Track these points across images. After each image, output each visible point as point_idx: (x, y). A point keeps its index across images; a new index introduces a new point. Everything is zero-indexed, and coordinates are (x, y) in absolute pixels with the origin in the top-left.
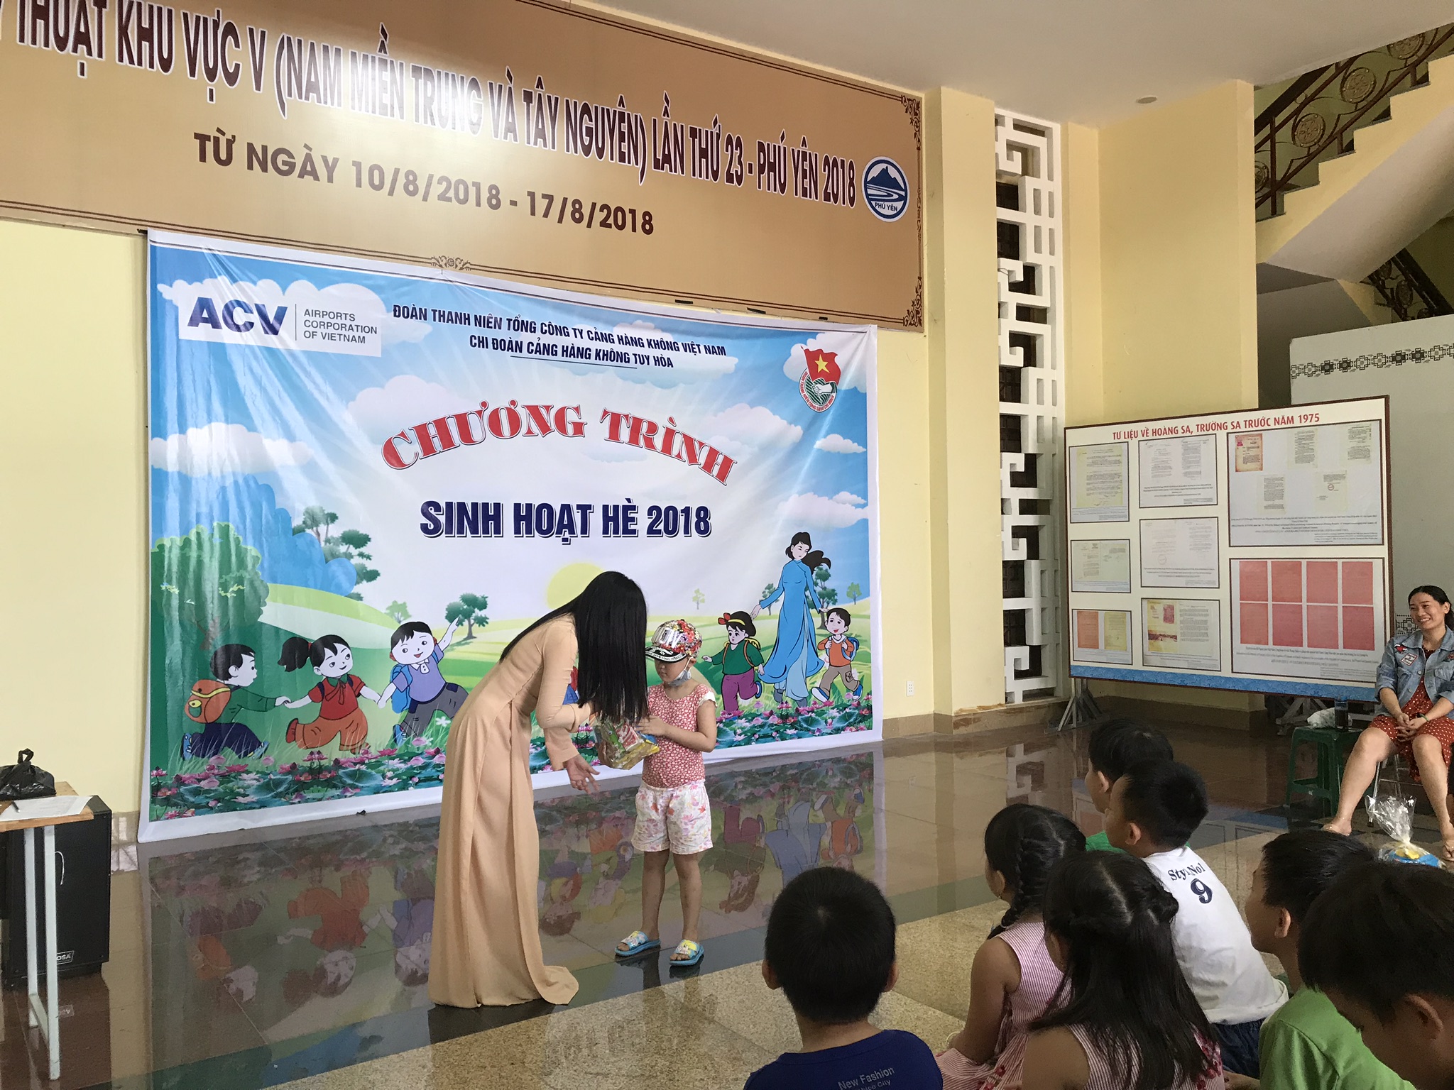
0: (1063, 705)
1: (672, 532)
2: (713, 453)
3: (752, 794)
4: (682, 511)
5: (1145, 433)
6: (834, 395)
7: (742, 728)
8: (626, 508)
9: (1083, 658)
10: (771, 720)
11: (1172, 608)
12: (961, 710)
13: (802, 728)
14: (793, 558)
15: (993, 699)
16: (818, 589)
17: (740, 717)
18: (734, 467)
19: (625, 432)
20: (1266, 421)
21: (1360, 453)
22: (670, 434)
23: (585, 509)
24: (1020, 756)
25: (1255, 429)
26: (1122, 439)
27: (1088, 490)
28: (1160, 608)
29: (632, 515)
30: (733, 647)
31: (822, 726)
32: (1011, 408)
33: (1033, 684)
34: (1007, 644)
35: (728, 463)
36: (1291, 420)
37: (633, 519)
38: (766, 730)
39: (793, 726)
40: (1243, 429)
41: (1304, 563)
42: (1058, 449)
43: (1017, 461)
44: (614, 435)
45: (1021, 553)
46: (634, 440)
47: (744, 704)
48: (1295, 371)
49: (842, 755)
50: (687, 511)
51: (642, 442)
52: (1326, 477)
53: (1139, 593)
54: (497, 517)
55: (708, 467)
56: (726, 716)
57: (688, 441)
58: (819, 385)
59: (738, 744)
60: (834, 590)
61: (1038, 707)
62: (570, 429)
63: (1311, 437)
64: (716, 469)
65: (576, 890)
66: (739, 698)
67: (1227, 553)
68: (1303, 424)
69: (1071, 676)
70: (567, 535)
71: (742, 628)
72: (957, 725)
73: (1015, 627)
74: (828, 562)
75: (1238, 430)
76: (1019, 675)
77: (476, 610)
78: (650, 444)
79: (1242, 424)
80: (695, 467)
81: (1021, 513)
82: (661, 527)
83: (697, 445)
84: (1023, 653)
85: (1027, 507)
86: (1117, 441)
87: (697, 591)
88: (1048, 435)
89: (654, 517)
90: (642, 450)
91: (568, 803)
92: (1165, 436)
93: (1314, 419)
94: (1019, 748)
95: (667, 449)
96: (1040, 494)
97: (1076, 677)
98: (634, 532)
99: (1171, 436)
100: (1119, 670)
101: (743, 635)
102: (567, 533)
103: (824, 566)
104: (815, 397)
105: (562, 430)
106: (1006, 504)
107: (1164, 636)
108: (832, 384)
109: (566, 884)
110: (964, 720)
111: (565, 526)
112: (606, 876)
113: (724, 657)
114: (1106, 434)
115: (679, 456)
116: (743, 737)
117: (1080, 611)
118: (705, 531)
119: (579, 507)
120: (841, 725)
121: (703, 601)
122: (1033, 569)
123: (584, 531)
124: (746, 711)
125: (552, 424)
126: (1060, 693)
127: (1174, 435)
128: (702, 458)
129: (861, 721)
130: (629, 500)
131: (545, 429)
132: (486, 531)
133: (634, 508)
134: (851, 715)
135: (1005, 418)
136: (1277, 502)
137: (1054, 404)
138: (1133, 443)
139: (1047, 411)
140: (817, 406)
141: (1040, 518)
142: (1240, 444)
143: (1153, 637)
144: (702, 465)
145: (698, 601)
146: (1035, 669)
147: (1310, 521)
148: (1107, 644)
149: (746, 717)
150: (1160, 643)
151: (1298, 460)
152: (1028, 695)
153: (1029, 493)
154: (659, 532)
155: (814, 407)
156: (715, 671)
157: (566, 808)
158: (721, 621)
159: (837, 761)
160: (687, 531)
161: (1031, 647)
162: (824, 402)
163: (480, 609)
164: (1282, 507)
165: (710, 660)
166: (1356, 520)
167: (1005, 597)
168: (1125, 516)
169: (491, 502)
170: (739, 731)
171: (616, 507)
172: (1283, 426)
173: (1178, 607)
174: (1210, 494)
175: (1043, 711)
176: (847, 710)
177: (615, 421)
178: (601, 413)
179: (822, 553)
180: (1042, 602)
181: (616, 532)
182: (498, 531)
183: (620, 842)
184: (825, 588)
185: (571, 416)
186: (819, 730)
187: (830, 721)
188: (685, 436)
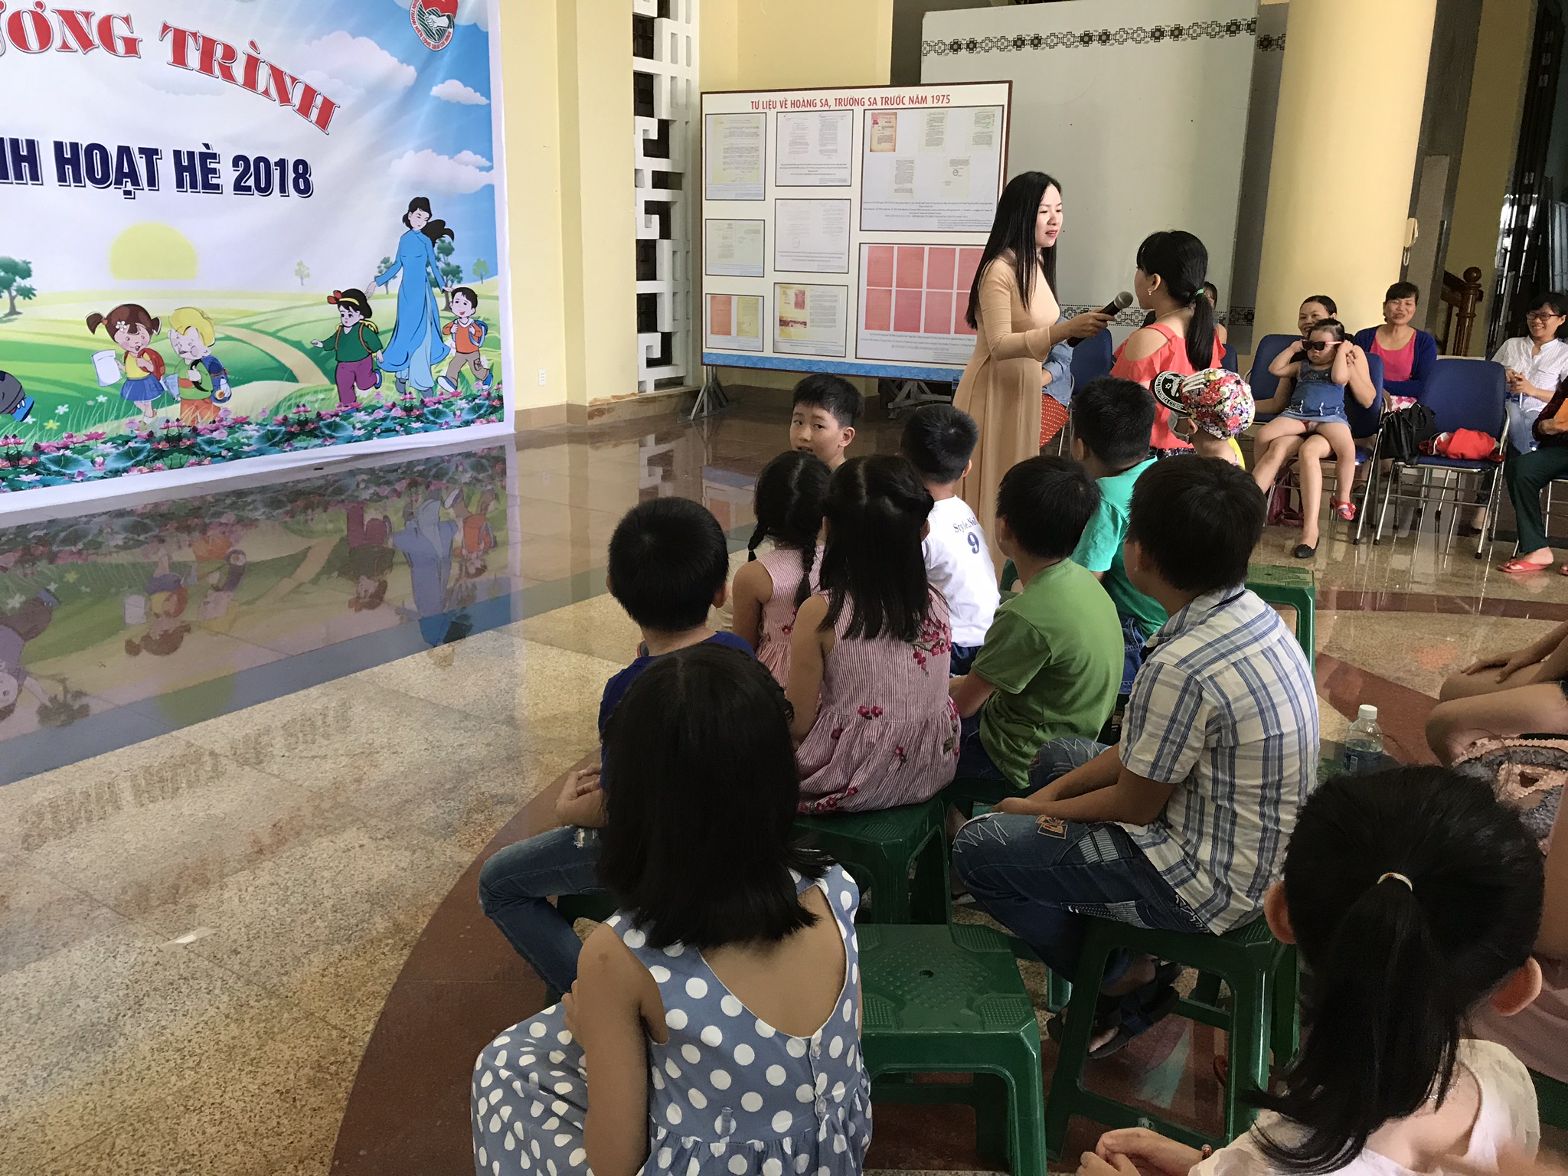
0: (695, 394)
1: (266, 190)
2: (309, 93)
3: (376, 494)
4: (276, 164)
5: (784, 104)
6: (451, 30)
7: (361, 422)
8: (204, 157)
9: (715, 345)
10: (393, 413)
11: (803, 293)
12: (596, 400)
13: (429, 422)
14: (411, 228)
15: (626, 388)
16: (441, 265)
17: (358, 410)
18: (336, 112)
19: (193, 56)
20: (900, 100)
21: (983, 139)
22: (252, 64)
23: (150, 154)
24: (652, 448)
25: (891, 107)
26: (760, 110)
27: (724, 163)
28: (791, 293)
29: (213, 166)
30: (347, 331)
31: (450, 418)
32: (644, 65)
33: (664, 372)
34: (640, 331)
35: (328, 107)
36: (924, 99)
37: (214, 171)
38: (389, 424)
39: (418, 419)
40: (879, 106)
41: (927, 248)
42: (693, 117)
43: (649, 127)
44: (179, 59)
45: (653, 233)
46: (206, 67)
47: (363, 395)
48: (925, 48)
49: (473, 449)
50: (281, 163)
51: (217, 70)
52: (953, 162)
53: (772, 277)
54: (32, 158)
55: (304, 110)
56: (343, 408)
57: (277, 74)
58: (432, 16)
59: (358, 440)
60: (458, 267)
61: (670, 396)
62: (120, 46)
63: (941, 120)
64: (314, 114)
65: (182, 603)
66: (356, 389)
67: (858, 237)
68: (935, 105)
69: (703, 364)
70: (129, 187)
71: (356, 308)
72: (591, 416)
73: (647, 312)
74: (451, 234)
75: (874, 107)
76: (651, 363)
77: (17, 278)
78: (228, 75)
79: (879, 101)
80: (288, 108)
81: (655, 186)
82: (251, 182)
83: (288, 81)
84: (655, 339)
85: (660, 180)
86: (755, 111)
87: (300, 264)
88: (682, 100)
89: (241, 169)
90: (217, 81)
91: (164, 509)
92: (804, 109)
93: (946, 100)
94: (651, 439)
95: (250, 83)
96: (673, 165)
97: (707, 365)
98: (217, 187)
99: (809, 109)
100: (749, 357)
101: (357, 317)
102: (129, 184)
103: (447, 238)
104: (429, 32)
105: (110, 46)
106: (639, 175)
107: (795, 322)
108: (448, 17)
109: (168, 600)
110: (597, 411)
111: (126, 175)
112: (217, 589)
113: (337, 342)
114: (742, 103)
116: (362, 432)
117: (714, 296)
118: (306, 190)
119: (142, 151)
120: (470, 417)
121: (308, 275)
122: (664, 249)
123: (152, 181)
124: (365, 403)
125: (96, 40)
126: (690, 382)
127: (812, 109)
128: (297, 96)
129: (491, 413)
130: (207, 146)
131: (86, 44)
132: (19, 176)
133: (214, 156)
134: (480, 407)
135: (638, 76)
136: (907, 186)
137: (688, 64)
138: (772, 114)
139: (681, 71)
140: (432, 43)
141: (673, 194)
142: (875, 122)
143: (784, 323)
144: (297, 107)
145: (302, 275)
146: (665, 359)
147: (936, 207)
148: (740, 331)
149: (365, 409)
150: (791, 330)
151: (929, 143)
152: (659, 385)
153: (662, 165)
154: (249, 189)
155: (429, 44)
156: (326, 359)
157: (161, 515)
158: (330, 300)
159: (468, 455)
160: (283, 189)
161: (663, 334)
162: (440, 39)
163: (23, 278)
164: (910, 191)
165: (321, 345)
166: (976, 207)
167: (638, 279)
168: (760, 195)
169: (23, 137)
170: (358, 425)
171: (191, 154)
172: (917, 105)
173: (809, 292)
174: (844, 174)
175: (675, 400)
176: (477, 401)
177: (180, 40)
178: (160, 28)
179: (443, 223)
180: (674, 286)
181: (194, 185)
182: (35, 176)
183: (231, 549)
184: (448, 264)
185: (119, 29)
186: (447, 423)
187: (458, 413)
188: (272, 67)
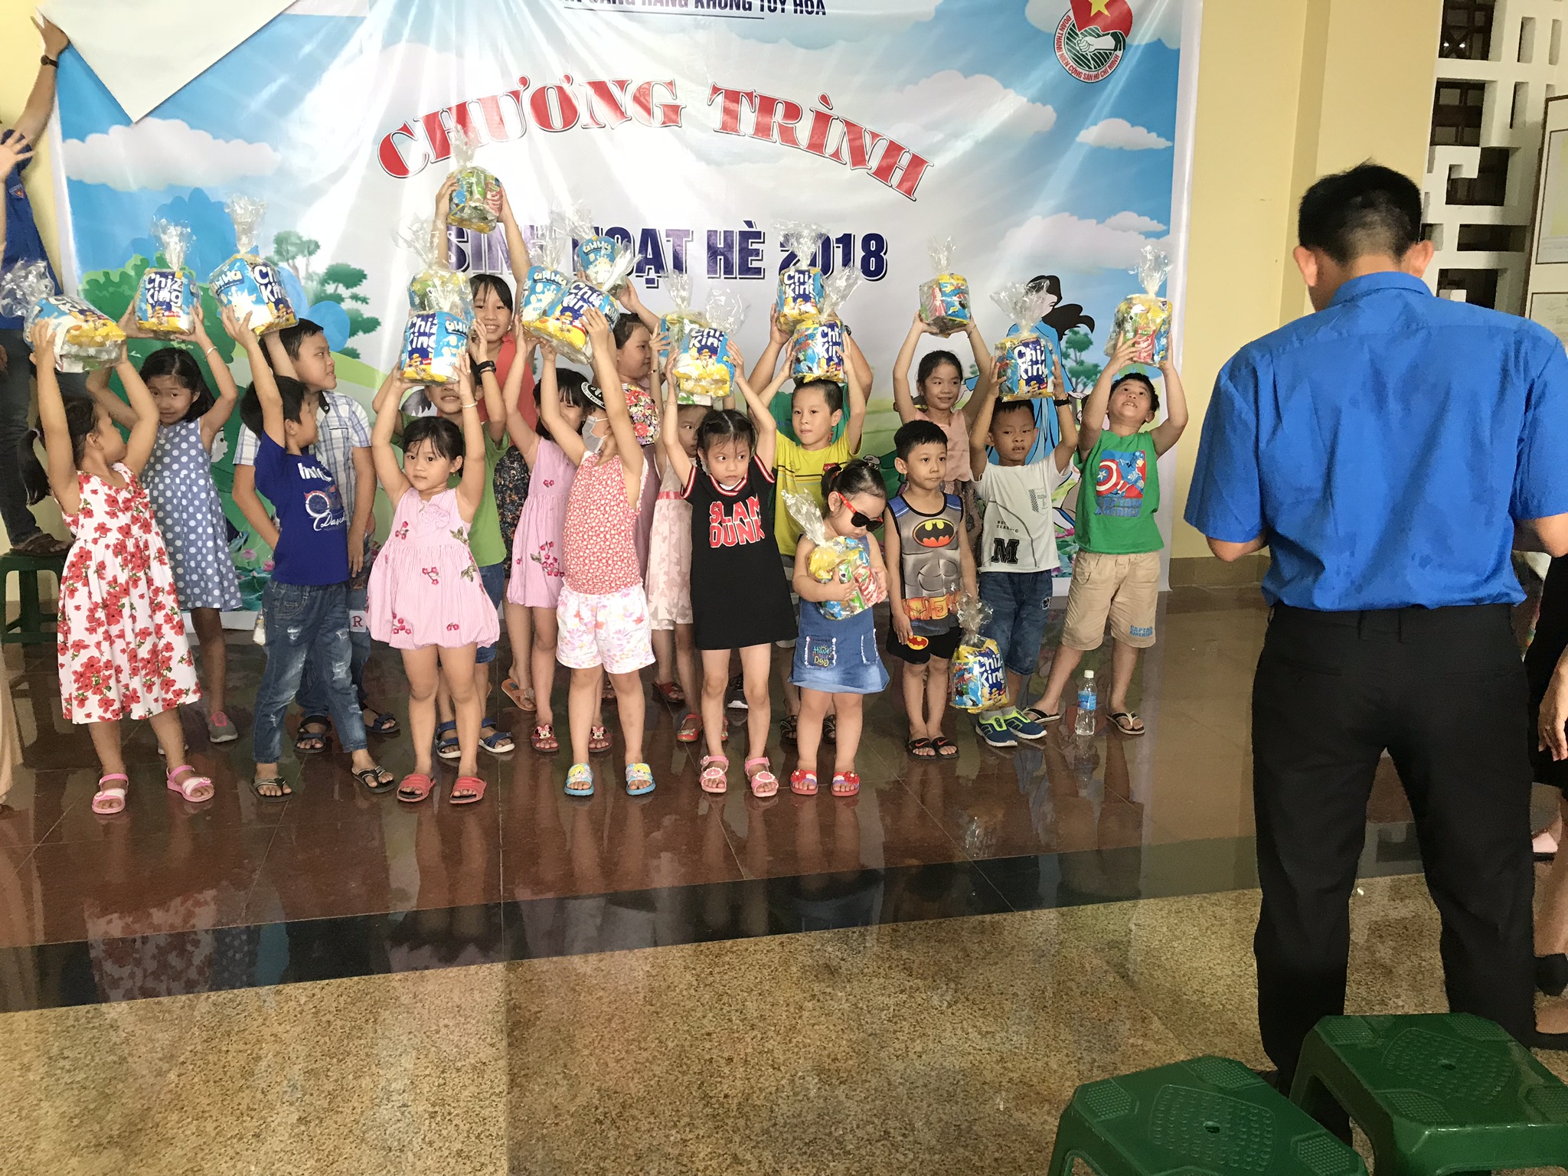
2: (894, 151)
4: (838, 241)
6: (1120, 54)
8: (745, 236)
16: (1069, 363)
18: (926, 172)
19: (747, 119)
22: (822, 120)
23: (680, 236)
29: (755, 246)
32: (1463, 69)
35: (917, 164)
37: (757, 252)
43: (1465, 160)
44: (731, 122)
46: (763, 131)
50: (846, 240)
51: (776, 133)
55: (884, 172)
57: (852, 129)
58: (1085, 37)
64: (897, 176)
70: (653, 275)
74: (1090, 323)
78: (788, 137)
80: (860, 172)
81: (1463, 248)
83: (867, 138)
85: (1474, 238)
90: (774, 145)
96: (1506, 215)
98: (758, 271)
102: (652, 272)
103: (1083, 329)
104: (1080, 59)
108: (1116, 36)
111: (650, 262)
115: (836, 155)
118: (878, 272)
119: (670, 233)
123: (678, 267)
125: (630, 106)
128: (876, 157)
130: (749, 224)
131: (620, 114)
133: (758, 235)
135: (1446, 87)
139: (1537, 74)
140: (1084, 71)
141: (1500, 259)
144: (873, 170)
153: (1483, 215)
155: (1079, 74)
160: (846, 271)
162: (1098, 65)
171: (729, 234)
177: (732, 103)
178: (708, 91)
179: (1079, 308)
181: (728, 270)
184: (1081, 363)
185: (660, 97)
188: (848, 124)
